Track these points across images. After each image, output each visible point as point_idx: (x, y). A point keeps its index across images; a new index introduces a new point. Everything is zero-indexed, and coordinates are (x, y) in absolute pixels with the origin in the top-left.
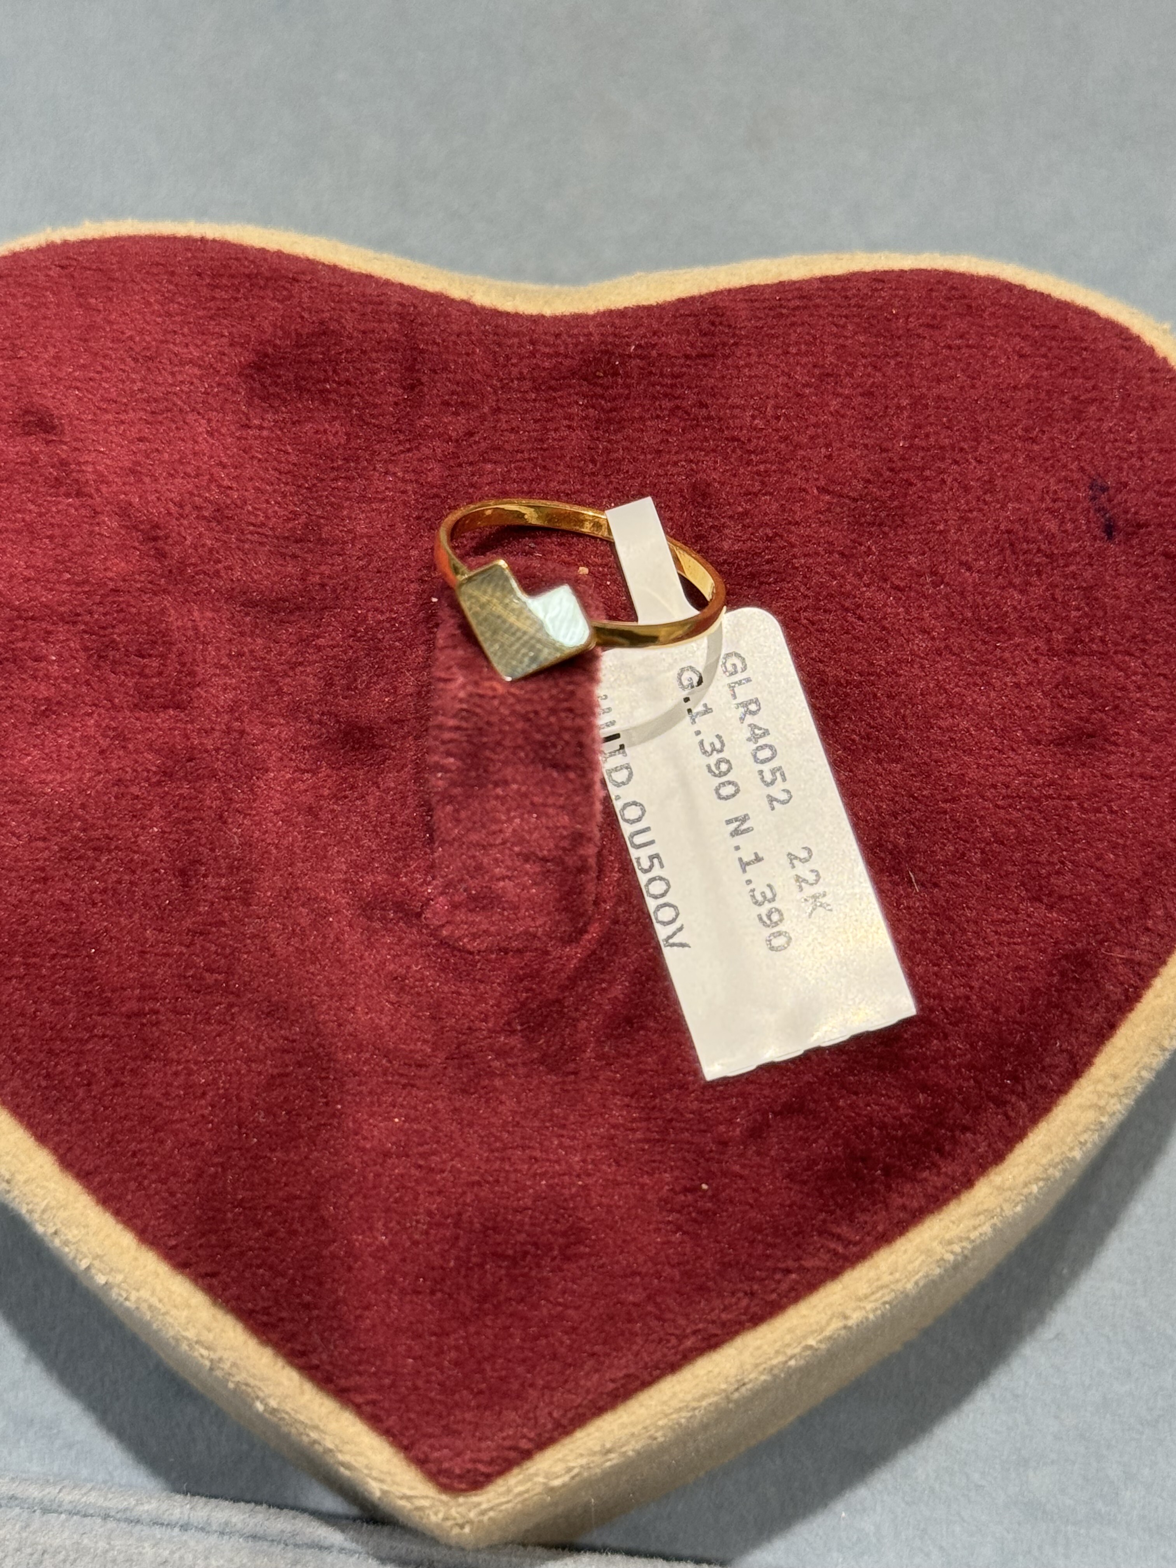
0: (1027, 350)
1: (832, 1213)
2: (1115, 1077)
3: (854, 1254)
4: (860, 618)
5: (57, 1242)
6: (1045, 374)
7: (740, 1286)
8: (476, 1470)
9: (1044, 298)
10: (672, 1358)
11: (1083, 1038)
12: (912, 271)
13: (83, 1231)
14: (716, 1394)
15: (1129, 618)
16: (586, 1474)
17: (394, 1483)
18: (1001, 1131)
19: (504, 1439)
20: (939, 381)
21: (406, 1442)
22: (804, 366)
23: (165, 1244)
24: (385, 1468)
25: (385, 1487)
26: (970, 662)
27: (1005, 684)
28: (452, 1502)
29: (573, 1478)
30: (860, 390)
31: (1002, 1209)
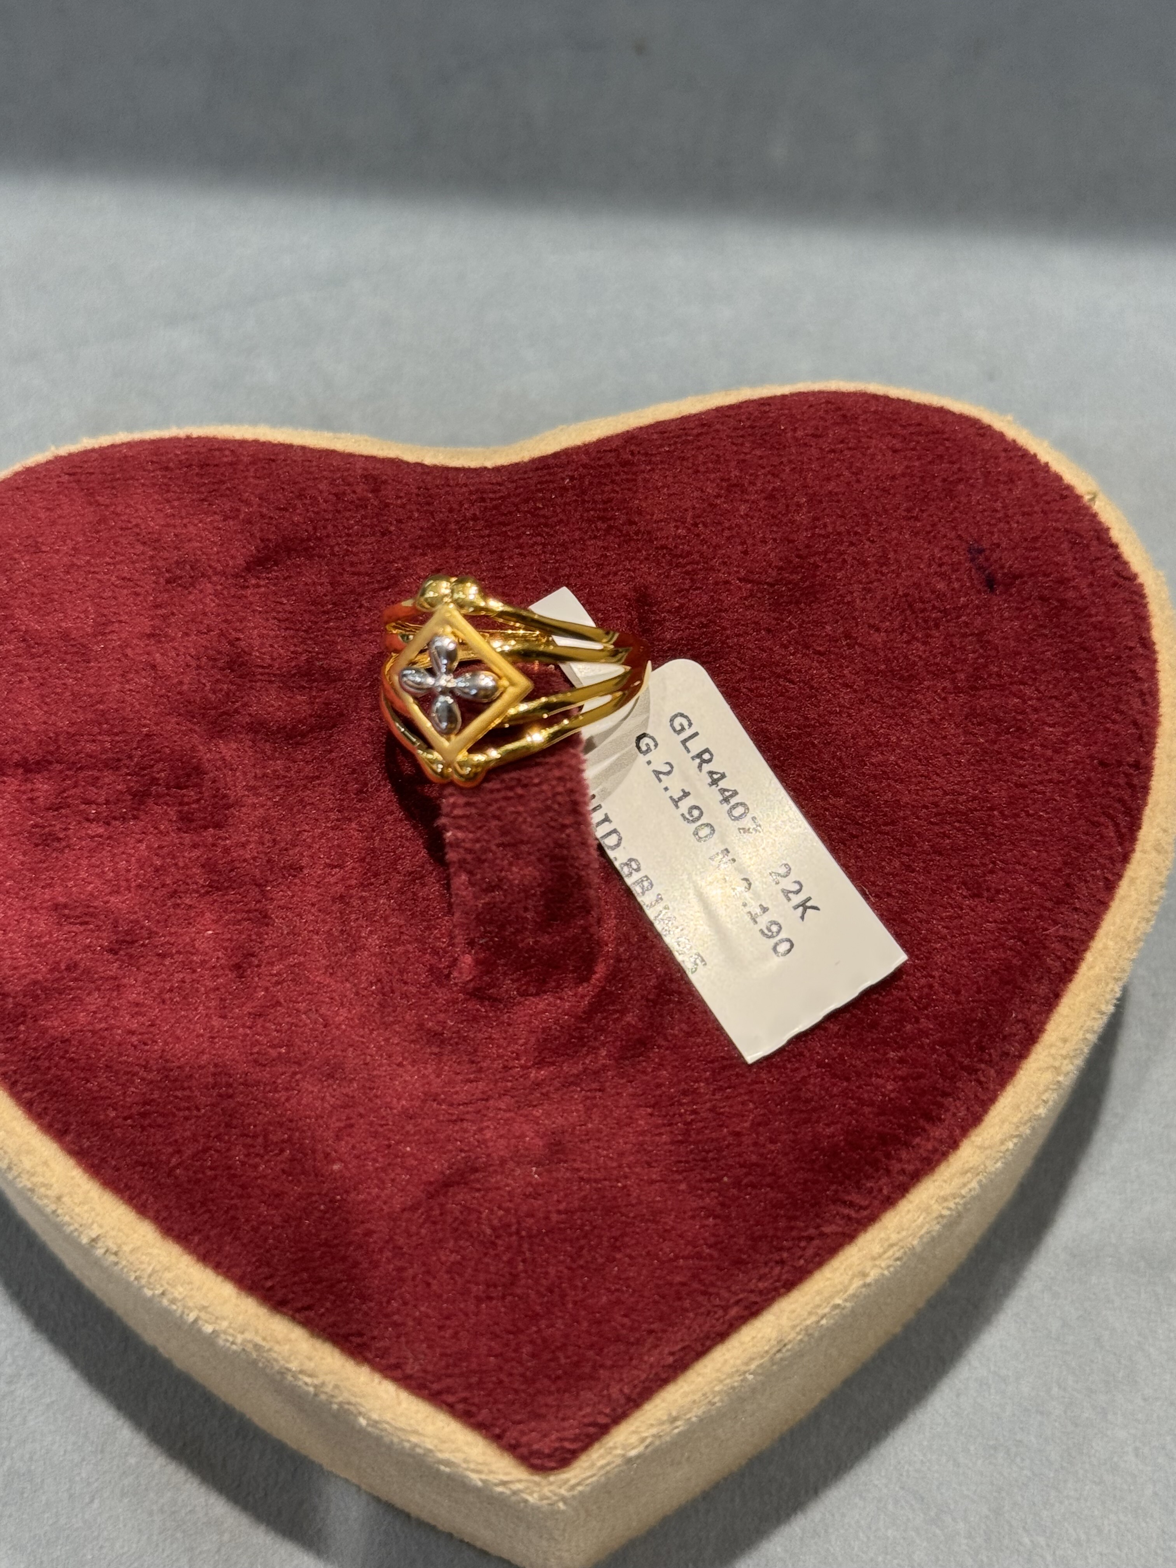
0: (898, 446)
1: (841, 1183)
2: (1065, 1041)
3: (866, 1217)
4: (792, 682)
5: (165, 1302)
6: (917, 464)
7: (771, 1256)
8: (563, 1448)
9: (906, 403)
10: (719, 1328)
11: (1034, 1007)
12: (792, 395)
13: (188, 1287)
14: (762, 1357)
15: (1019, 653)
16: (657, 1443)
17: (491, 1472)
18: (976, 1096)
19: (584, 1416)
20: (828, 479)
21: (497, 1431)
22: (713, 481)
23: (263, 1287)
24: (481, 1459)
25: (483, 1477)
26: (888, 706)
27: (922, 721)
28: (544, 1482)
29: (647, 1447)
30: (763, 495)
31: (986, 1167)
